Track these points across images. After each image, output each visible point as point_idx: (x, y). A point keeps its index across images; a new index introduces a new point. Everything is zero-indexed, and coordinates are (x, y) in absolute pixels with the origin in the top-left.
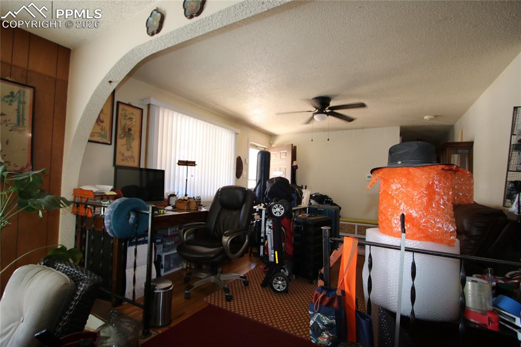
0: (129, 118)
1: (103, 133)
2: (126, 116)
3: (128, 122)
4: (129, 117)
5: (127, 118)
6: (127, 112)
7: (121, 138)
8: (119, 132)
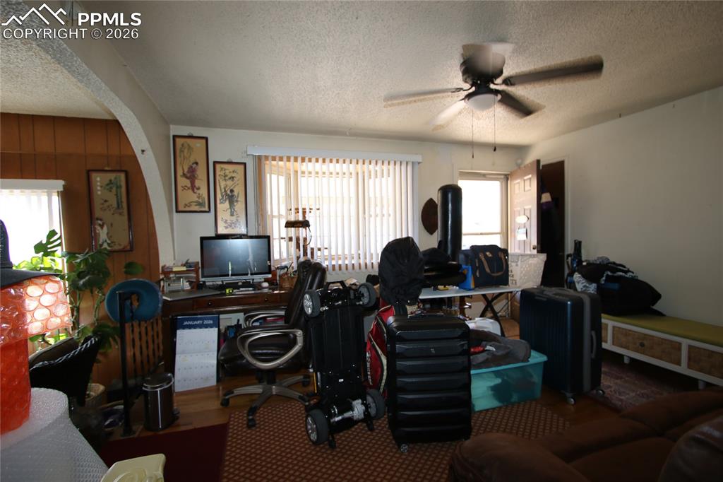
0: (230, 178)
1: (200, 200)
2: (225, 176)
3: (230, 183)
4: (229, 176)
5: (227, 178)
6: (227, 171)
7: (221, 203)
8: (219, 196)
